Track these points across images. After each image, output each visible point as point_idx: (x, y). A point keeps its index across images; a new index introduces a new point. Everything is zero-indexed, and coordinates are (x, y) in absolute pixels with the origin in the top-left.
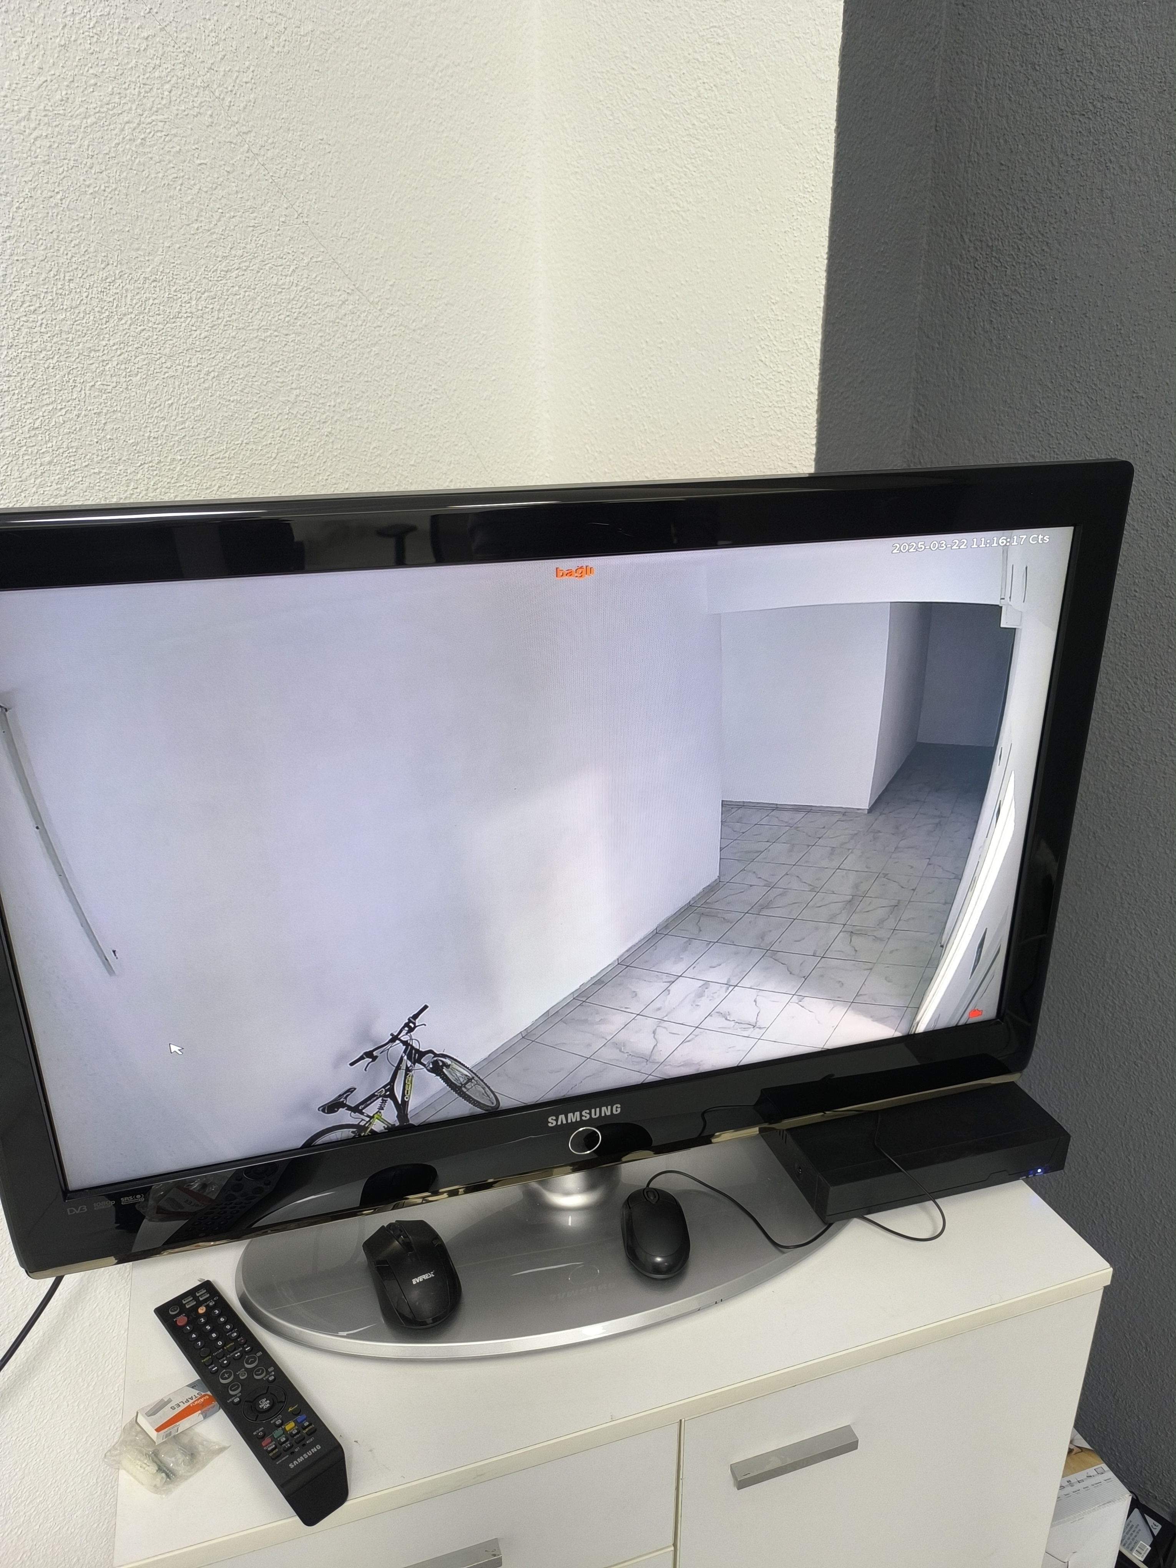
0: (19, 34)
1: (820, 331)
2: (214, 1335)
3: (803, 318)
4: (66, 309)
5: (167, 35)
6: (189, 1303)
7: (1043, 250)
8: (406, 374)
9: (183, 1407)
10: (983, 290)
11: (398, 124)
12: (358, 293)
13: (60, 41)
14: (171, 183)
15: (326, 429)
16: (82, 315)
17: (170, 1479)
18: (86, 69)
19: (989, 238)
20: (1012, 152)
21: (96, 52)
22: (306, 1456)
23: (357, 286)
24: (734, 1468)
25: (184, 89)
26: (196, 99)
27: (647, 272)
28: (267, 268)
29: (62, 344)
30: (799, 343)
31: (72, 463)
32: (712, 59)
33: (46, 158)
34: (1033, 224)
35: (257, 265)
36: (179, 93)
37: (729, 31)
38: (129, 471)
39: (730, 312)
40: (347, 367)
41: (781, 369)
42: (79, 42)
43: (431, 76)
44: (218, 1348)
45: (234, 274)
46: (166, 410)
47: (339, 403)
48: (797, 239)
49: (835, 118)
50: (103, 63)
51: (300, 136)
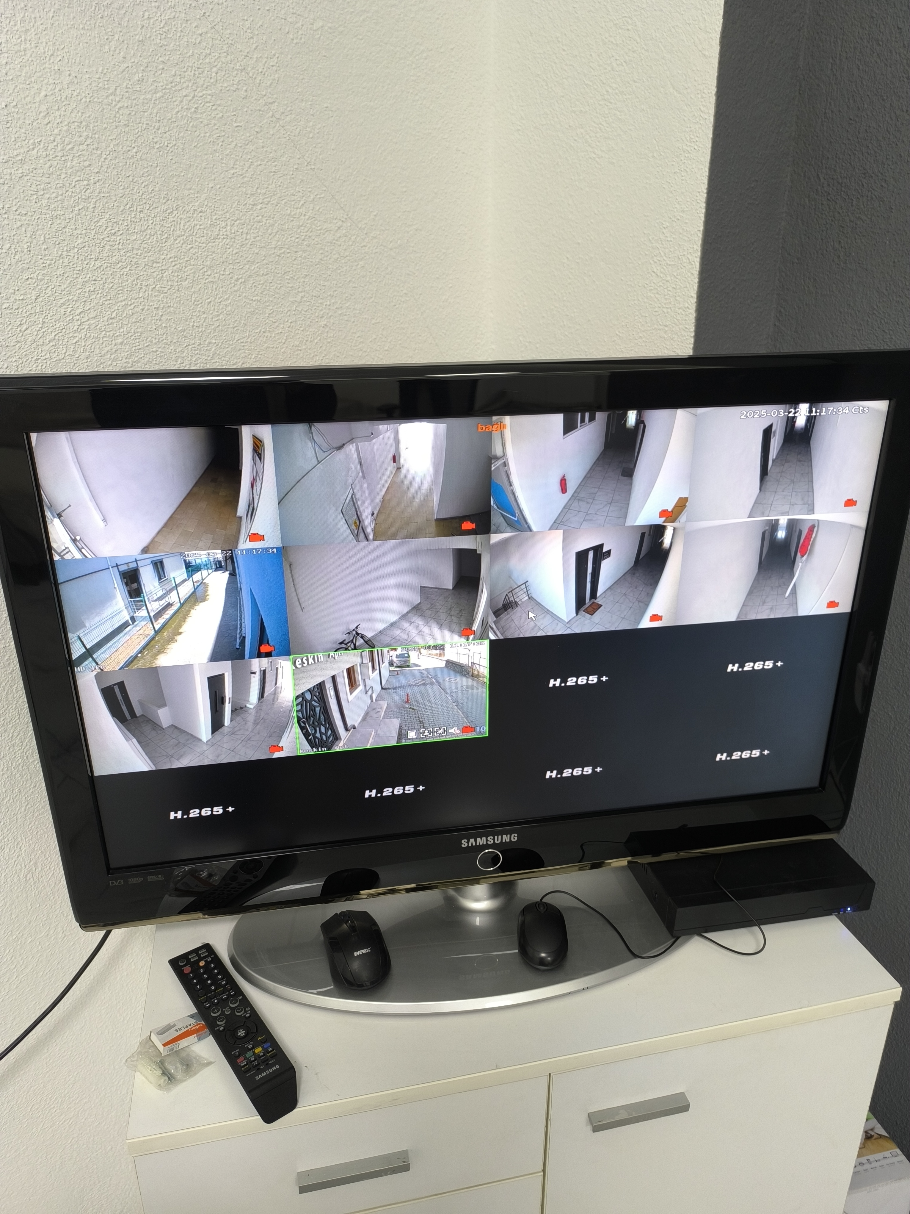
0: (110, 34)
1: (699, 249)
2: (209, 982)
3: (686, 239)
4: (137, 233)
5: (216, 32)
6: (193, 958)
7: (882, 186)
8: (384, 282)
9: (184, 1030)
10: (834, 218)
11: (384, 95)
12: (350, 221)
13: (139, 37)
14: (215, 140)
15: (323, 323)
16: (148, 237)
17: (171, 1081)
18: (157, 58)
19: (839, 177)
20: (859, 109)
21: (165, 45)
22: (268, 1072)
23: (349, 216)
24: (591, 1117)
25: (227, 72)
26: (235, 78)
27: (569, 204)
28: (283, 202)
29: (133, 258)
30: (684, 259)
31: (138, 344)
32: (623, 41)
33: (127, 122)
34: (875, 166)
35: (276, 201)
36: (223, 74)
37: (636, 20)
38: (177, 351)
39: (631, 235)
40: (340, 276)
41: (669, 278)
42: (152, 38)
43: (411, 59)
44: (212, 991)
45: (259, 207)
46: (206, 306)
47: (333, 303)
48: (683, 178)
49: (715, 85)
50: (169, 53)
51: (311, 105)
